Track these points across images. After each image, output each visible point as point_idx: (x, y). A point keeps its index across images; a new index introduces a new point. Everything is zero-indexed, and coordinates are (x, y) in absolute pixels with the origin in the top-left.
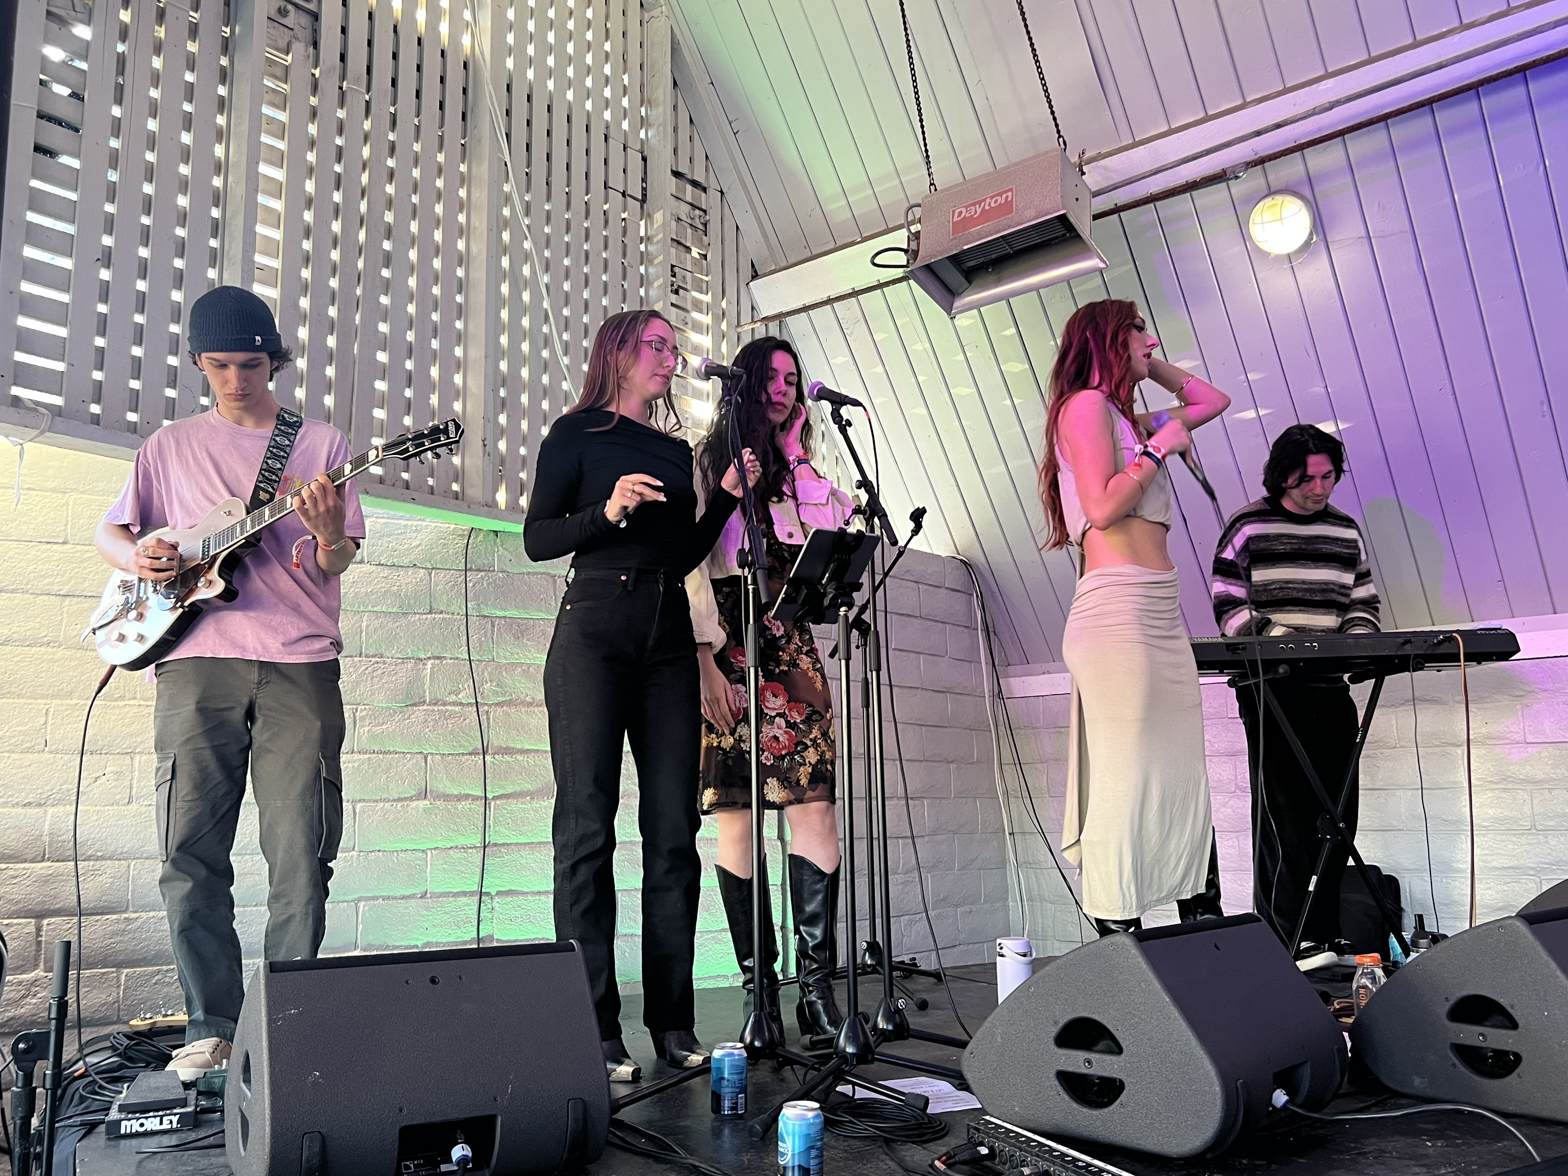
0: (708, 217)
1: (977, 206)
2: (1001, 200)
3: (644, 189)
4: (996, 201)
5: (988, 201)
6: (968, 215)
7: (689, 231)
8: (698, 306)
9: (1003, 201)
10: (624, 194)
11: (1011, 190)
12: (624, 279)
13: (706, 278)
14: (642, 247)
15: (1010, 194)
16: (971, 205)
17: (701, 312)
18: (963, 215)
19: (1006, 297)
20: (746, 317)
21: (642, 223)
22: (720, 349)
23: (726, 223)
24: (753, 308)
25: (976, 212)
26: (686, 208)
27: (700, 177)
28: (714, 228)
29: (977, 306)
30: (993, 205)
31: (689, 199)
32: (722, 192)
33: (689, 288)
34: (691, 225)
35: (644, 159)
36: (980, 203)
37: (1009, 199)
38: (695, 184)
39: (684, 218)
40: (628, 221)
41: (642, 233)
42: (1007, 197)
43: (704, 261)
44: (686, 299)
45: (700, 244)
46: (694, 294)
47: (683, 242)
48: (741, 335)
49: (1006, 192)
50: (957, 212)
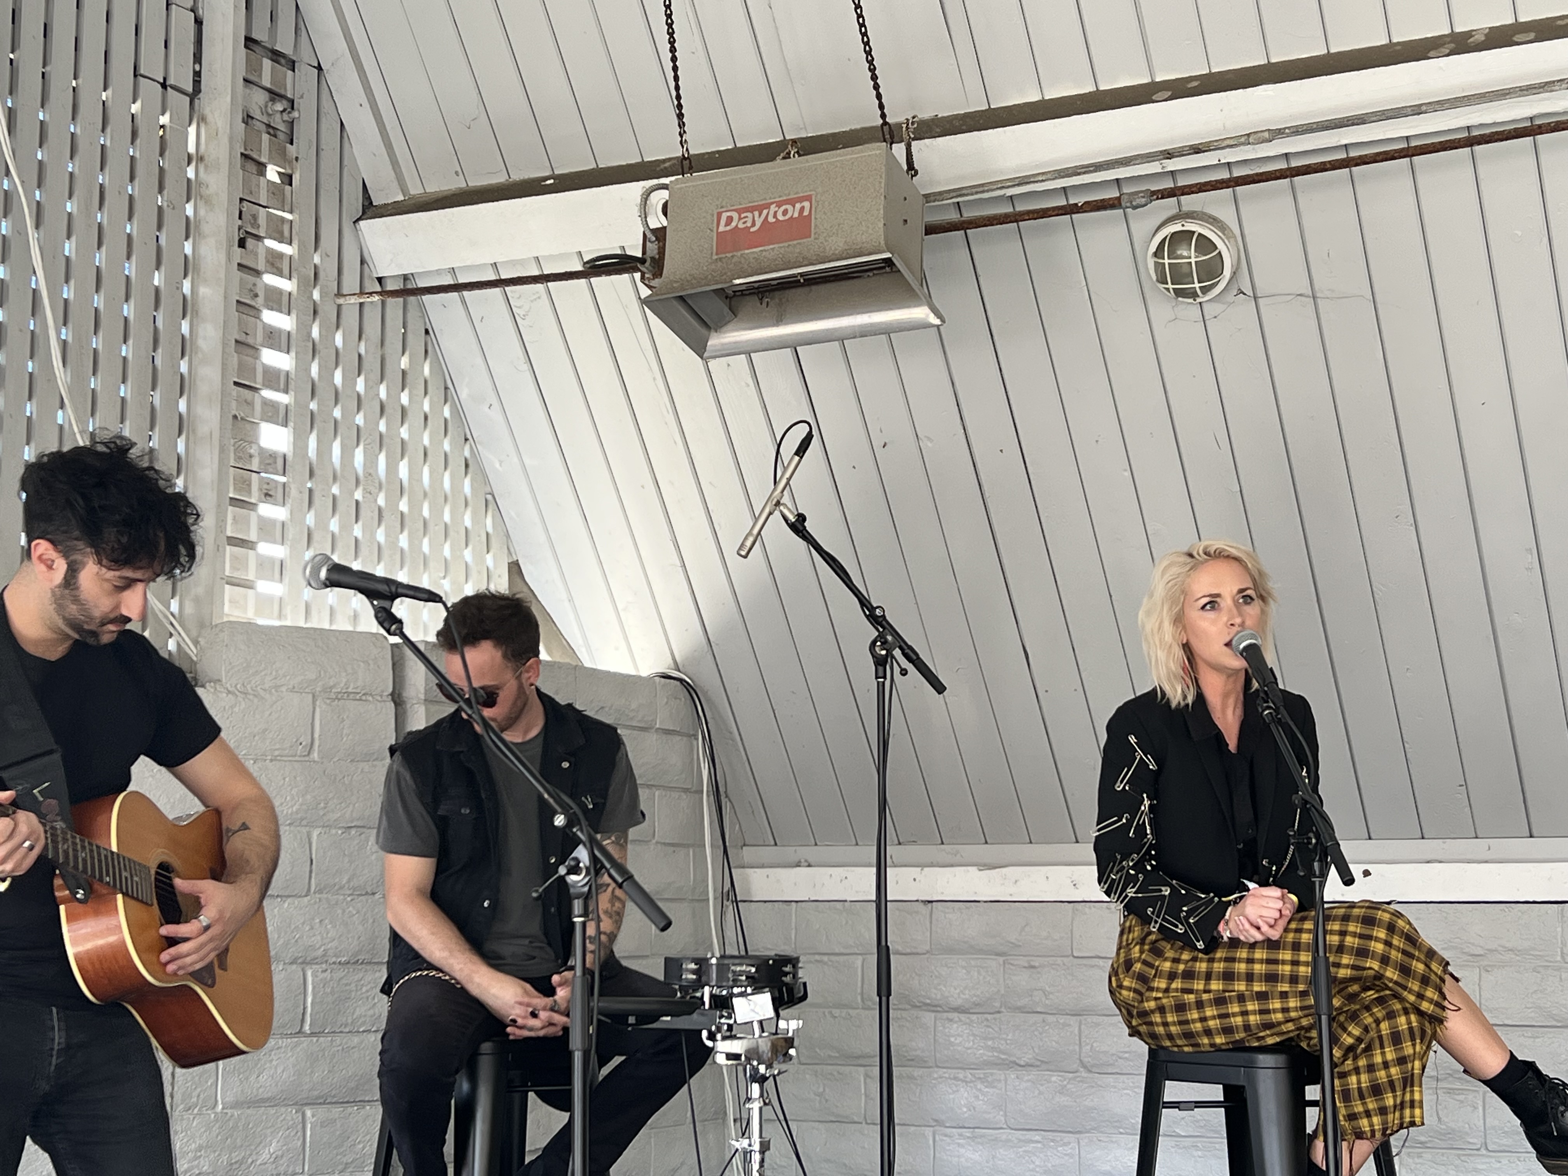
0: (295, 114)
1: (756, 213)
2: (794, 212)
3: (197, 74)
4: (785, 212)
5: (773, 208)
6: (741, 226)
7: (265, 137)
8: (275, 263)
9: (796, 215)
10: (164, 86)
11: (808, 198)
12: (159, 228)
13: (288, 216)
14: (191, 173)
15: (806, 204)
16: (747, 210)
17: (279, 273)
18: (734, 224)
19: (790, 346)
20: (351, 283)
21: (192, 130)
22: (309, 334)
23: (323, 120)
24: (363, 262)
25: (754, 224)
26: (260, 97)
27: (285, 46)
28: (305, 131)
29: (748, 350)
30: (780, 217)
31: (266, 82)
32: (319, 68)
33: (260, 232)
34: (268, 126)
35: (199, 22)
36: (760, 209)
37: (806, 213)
38: (276, 56)
39: (257, 114)
40: (168, 129)
41: (192, 149)
42: (802, 208)
43: (288, 188)
44: (256, 254)
45: (281, 157)
46: (270, 243)
47: (255, 156)
48: (344, 309)
49: (801, 200)
50: (724, 216)
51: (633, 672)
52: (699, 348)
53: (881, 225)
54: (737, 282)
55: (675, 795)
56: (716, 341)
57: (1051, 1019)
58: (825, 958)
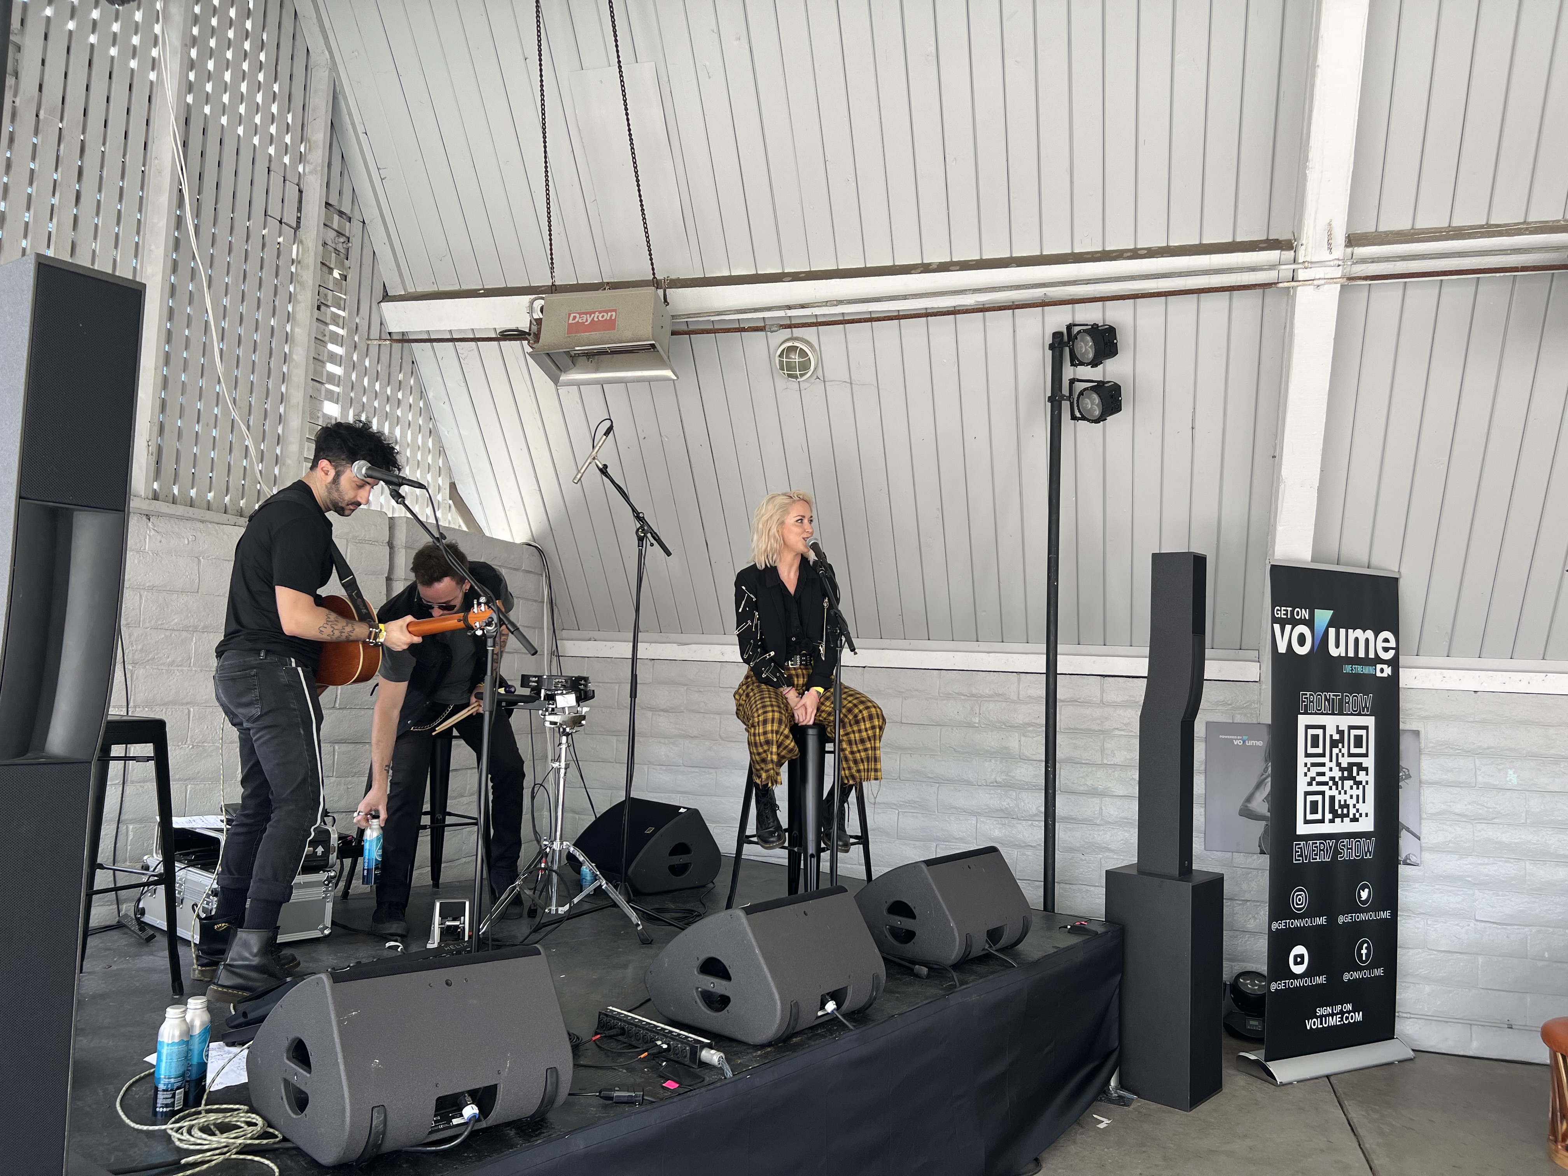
0: (350, 245)
1: (588, 316)
2: (607, 316)
3: (299, 218)
4: (603, 316)
5: (597, 314)
6: (580, 321)
7: (333, 255)
8: (336, 320)
9: (608, 318)
10: (281, 222)
11: (615, 311)
12: (275, 295)
13: (344, 297)
14: (293, 269)
15: (614, 313)
16: (584, 313)
17: (338, 325)
18: (576, 320)
19: (602, 383)
20: (375, 334)
21: (295, 247)
22: (352, 358)
23: (364, 249)
24: (382, 323)
25: (587, 321)
26: (332, 234)
27: (346, 209)
28: (355, 253)
29: (578, 384)
30: (600, 319)
31: (335, 226)
32: (364, 222)
33: (329, 303)
34: (335, 249)
35: (300, 191)
36: (590, 313)
37: (613, 318)
38: (341, 213)
39: (329, 243)
40: (282, 245)
41: (294, 256)
42: (612, 315)
43: (344, 282)
44: (326, 315)
45: (341, 266)
46: (333, 309)
47: (328, 264)
48: (370, 347)
49: (611, 311)
50: (572, 315)
51: (511, 541)
52: (556, 381)
53: (650, 327)
54: (577, 348)
55: (530, 603)
56: (564, 378)
57: (707, 716)
58: (601, 684)
